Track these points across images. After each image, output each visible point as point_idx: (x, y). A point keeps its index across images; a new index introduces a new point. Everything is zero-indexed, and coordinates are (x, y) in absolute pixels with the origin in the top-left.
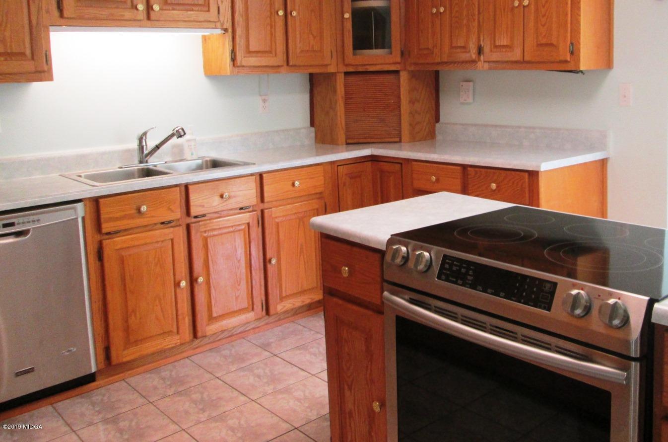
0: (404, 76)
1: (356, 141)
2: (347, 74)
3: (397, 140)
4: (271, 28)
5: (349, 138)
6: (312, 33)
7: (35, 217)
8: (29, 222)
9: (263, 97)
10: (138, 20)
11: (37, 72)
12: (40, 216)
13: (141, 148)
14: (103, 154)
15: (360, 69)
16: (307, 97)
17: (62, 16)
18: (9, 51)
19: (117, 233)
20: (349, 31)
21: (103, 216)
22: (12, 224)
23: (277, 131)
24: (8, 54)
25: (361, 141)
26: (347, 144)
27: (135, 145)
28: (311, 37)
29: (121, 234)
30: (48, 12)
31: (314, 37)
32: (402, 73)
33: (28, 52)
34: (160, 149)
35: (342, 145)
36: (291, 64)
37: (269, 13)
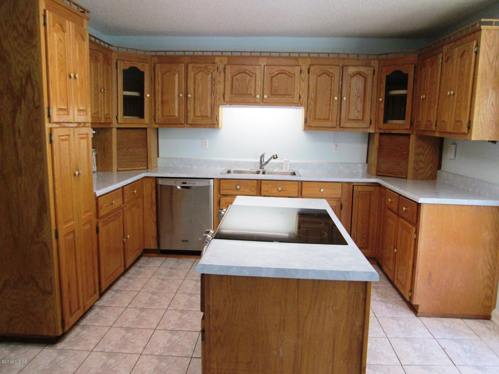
0: (413, 138)
1: (382, 174)
2: (381, 134)
3: (405, 177)
4: (330, 107)
5: (379, 172)
6: (357, 109)
7: (194, 182)
8: (191, 183)
9: (336, 144)
10: (257, 103)
11: (212, 124)
12: (196, 182)
13: (261, 162)
14: (247, 162)
15: (387, 132)
16: (366, 146)
17: (224, 101)
18: (203, 115)
19: (227, 195)
20: (382, 109)
21: (221, 187)
22: (186, 183)
23: (342, 163)
24: (203, 116)
25: (385, 174)
26: (378, 175)
27: (259, 160)
28: (356, 111)
29: (229, 196)
30: (219, 99)
31: (359, 112)
32: (411, 136)
33: (209, 115)
34: (268, 163)
35: (374, 175)
36: (341, 126)
37: (329, 99)
